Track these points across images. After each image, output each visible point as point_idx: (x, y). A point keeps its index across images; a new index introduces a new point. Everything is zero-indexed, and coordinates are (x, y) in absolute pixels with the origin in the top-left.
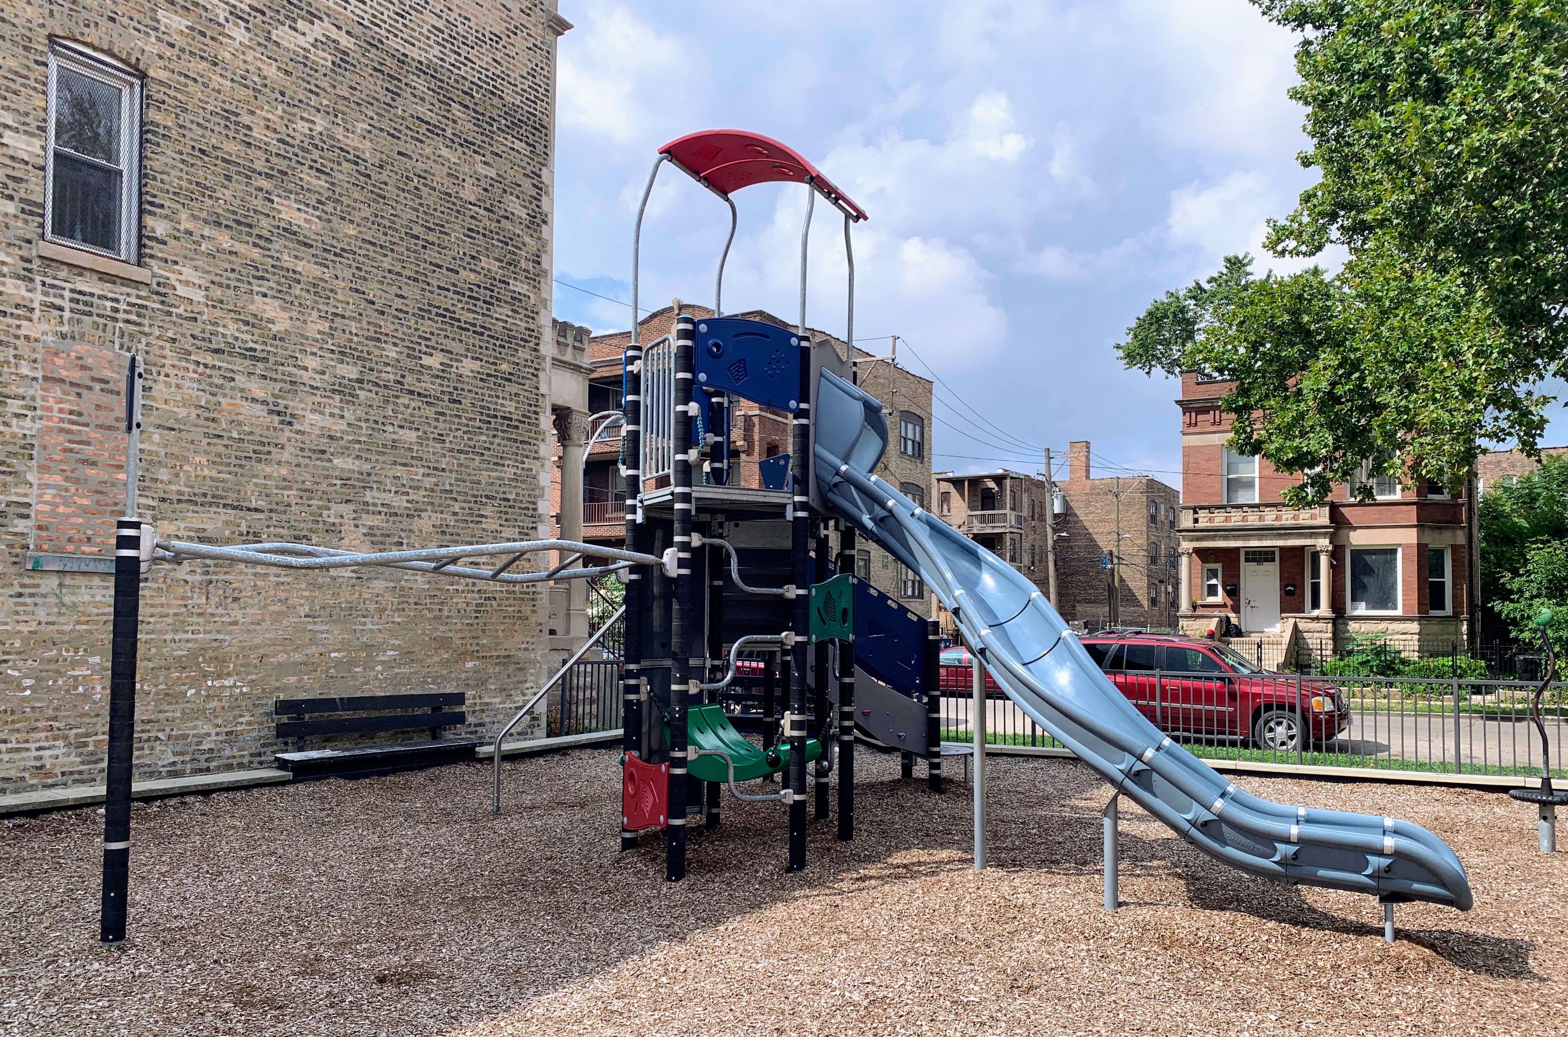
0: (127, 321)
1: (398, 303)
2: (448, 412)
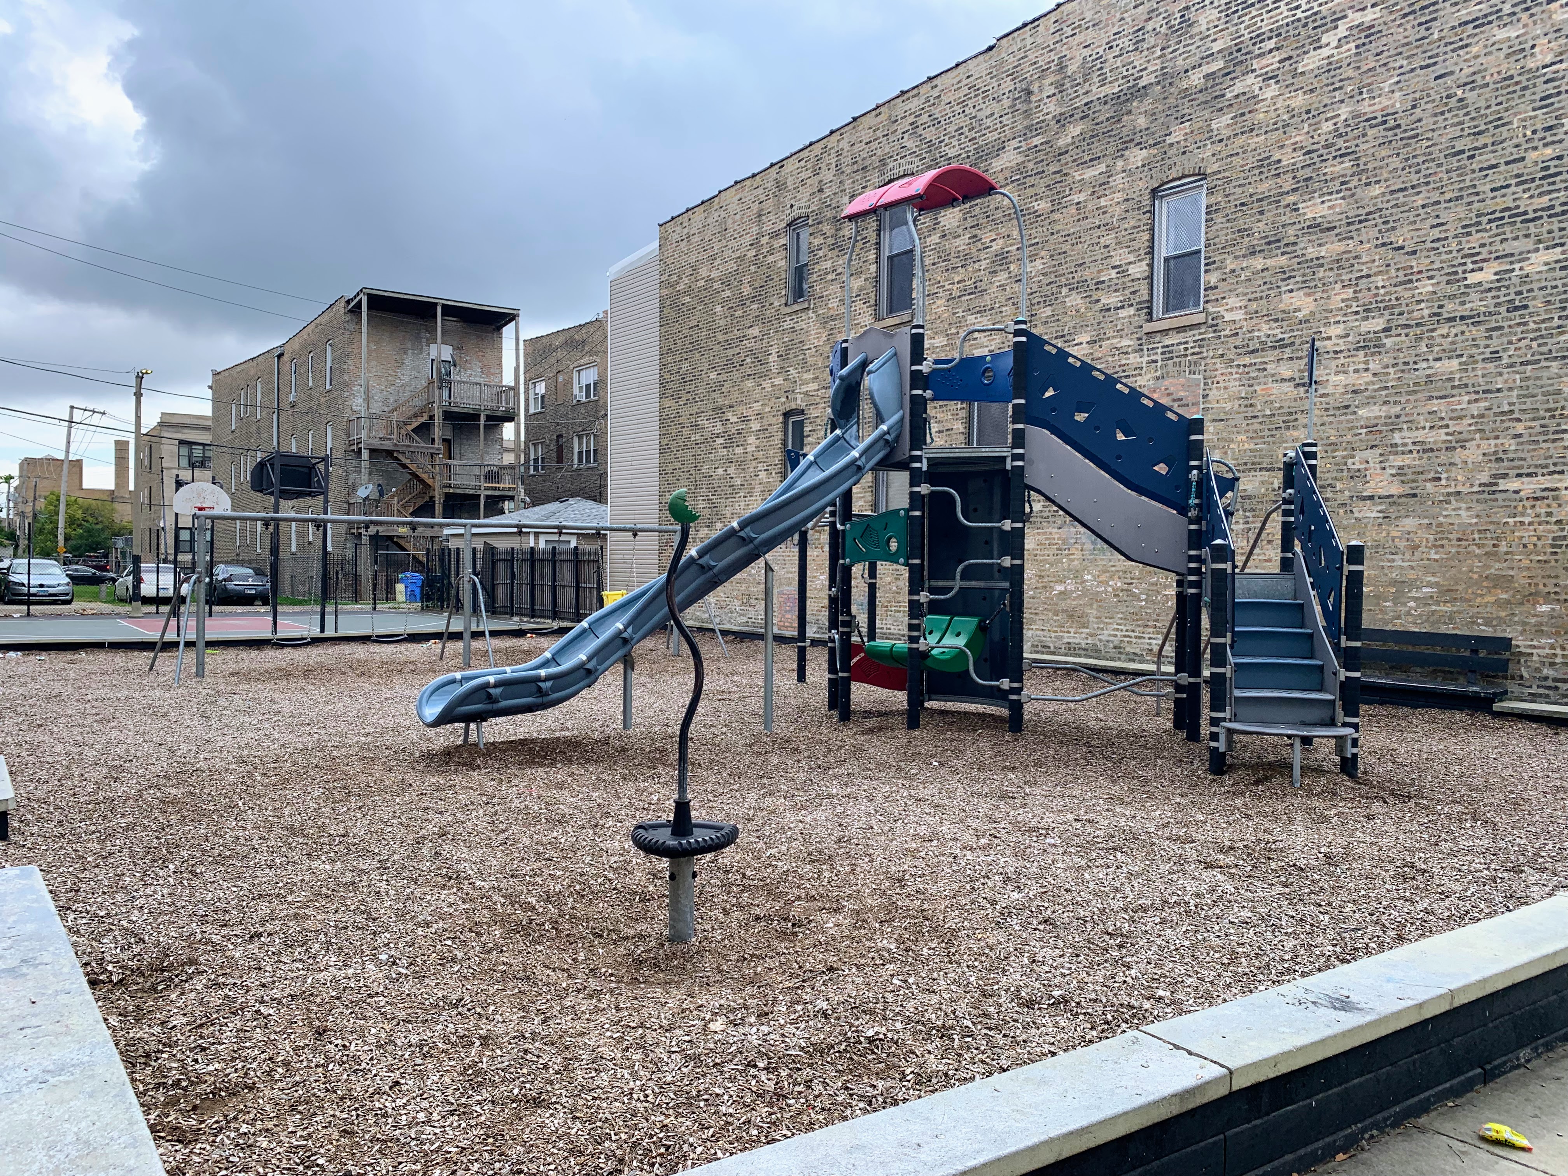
0: (1193, 354)
1: (1436, 233)
2: (1506, 324)
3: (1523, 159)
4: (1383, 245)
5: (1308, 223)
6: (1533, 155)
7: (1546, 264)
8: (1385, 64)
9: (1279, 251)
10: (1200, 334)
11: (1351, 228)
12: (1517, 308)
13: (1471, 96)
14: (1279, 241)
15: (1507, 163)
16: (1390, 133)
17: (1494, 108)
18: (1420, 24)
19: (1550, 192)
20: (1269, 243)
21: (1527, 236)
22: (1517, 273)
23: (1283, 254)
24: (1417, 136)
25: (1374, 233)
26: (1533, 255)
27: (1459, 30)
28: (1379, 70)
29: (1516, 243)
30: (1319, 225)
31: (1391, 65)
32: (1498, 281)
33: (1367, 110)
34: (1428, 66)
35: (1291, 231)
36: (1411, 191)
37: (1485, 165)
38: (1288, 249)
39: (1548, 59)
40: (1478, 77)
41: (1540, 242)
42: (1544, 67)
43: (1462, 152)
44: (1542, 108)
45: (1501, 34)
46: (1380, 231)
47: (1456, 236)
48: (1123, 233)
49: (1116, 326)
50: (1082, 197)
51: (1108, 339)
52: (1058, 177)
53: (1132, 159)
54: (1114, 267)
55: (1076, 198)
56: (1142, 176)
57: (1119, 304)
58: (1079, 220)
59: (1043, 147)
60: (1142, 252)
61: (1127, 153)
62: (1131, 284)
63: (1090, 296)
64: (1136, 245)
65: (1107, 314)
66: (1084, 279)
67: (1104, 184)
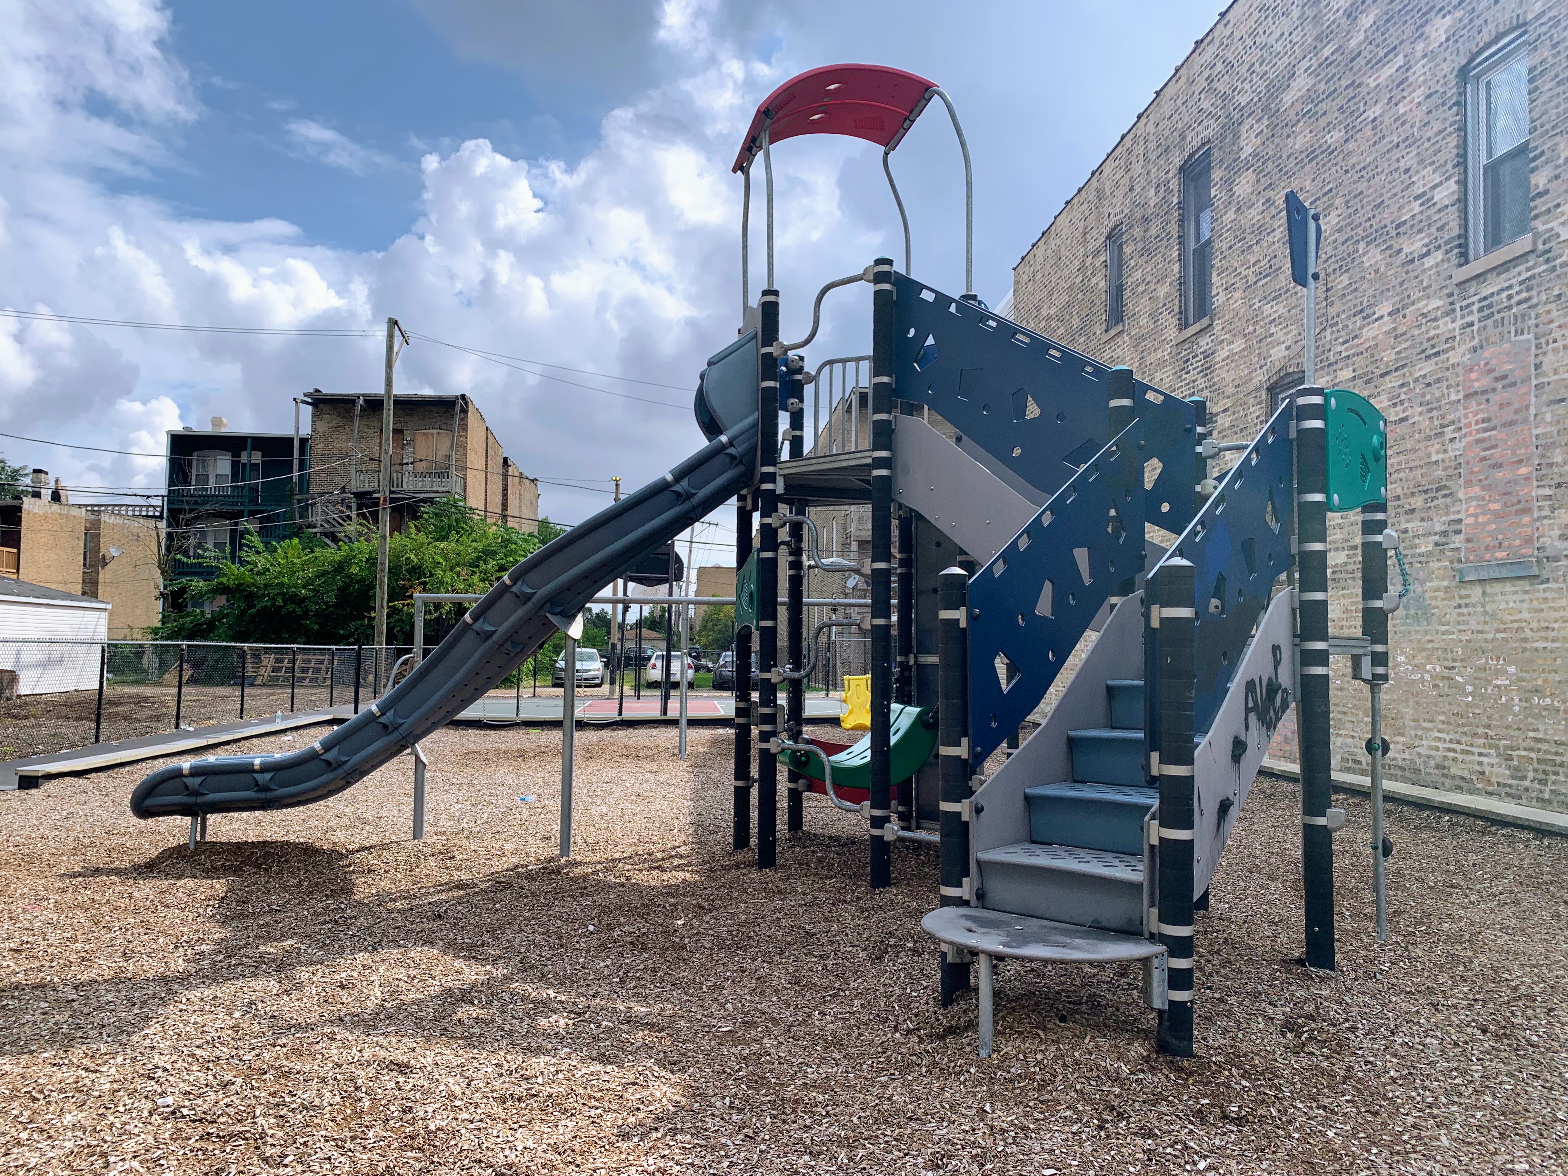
0: (1519, 303)
10: (1528, 269)
48: (1427, 145)
49: (1422, 282)
50: (1377, 111)
51: (1413, 303)
52: (1351, 92)
53: (1434, 35)
54: (1417, 198)
55: (1371, 114)
56: (1447, 54)
57: (1425, 250)
58: (1375, 143)
59: (1334, 57)
60: (1449, 166)
61: (1427, 29)
62: (1437, 217)
63: (1390, 247)
64: (1441, 157)
65: (1410, 267)
66: (1382, 224)
67: (1401, 83)
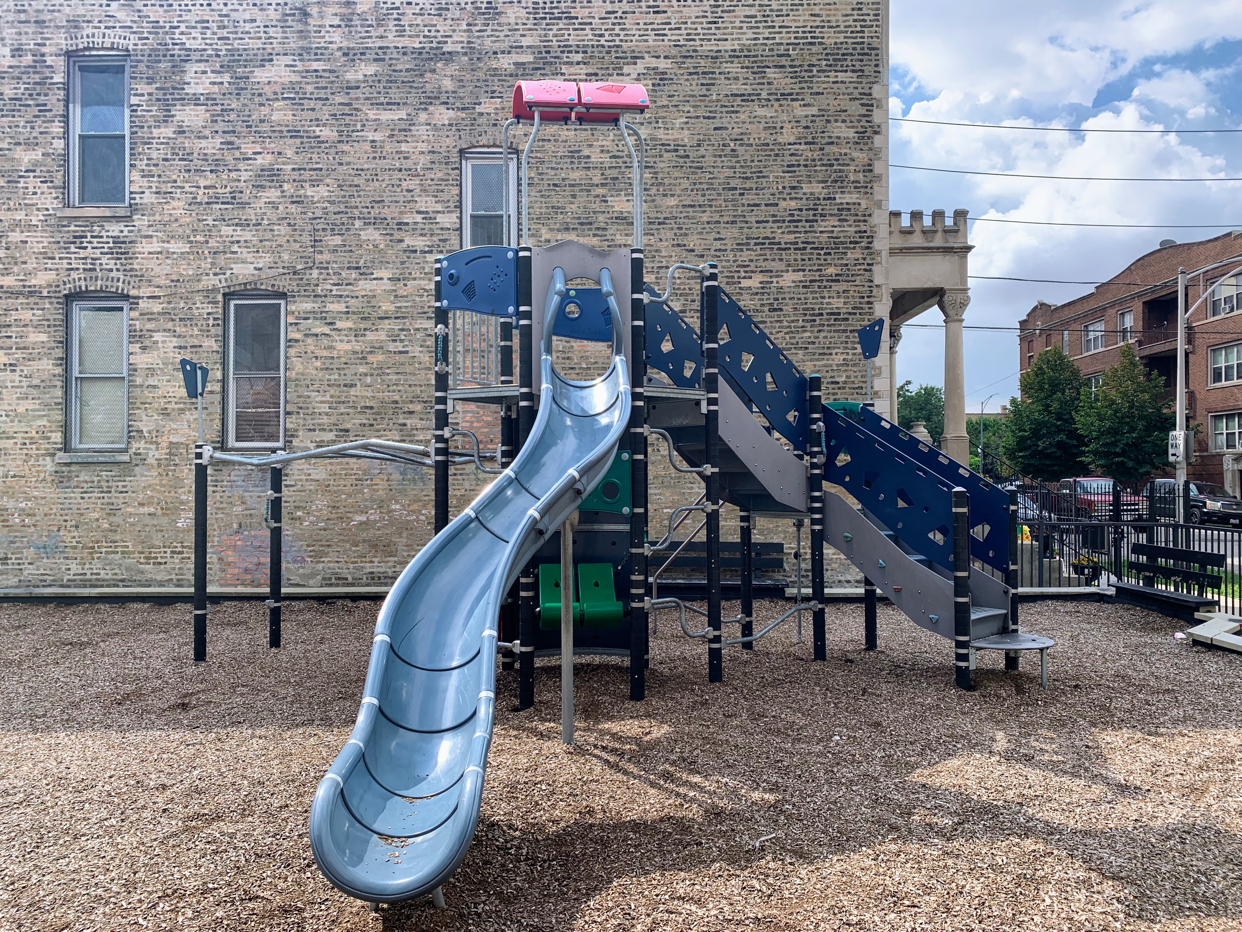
1: (718, 245)
2: (768, 320)
3: (777, 205)
4: (679, 245)
5: (616, 215)
6: (783, 204)
7: (794, 282)
8: (676, 106)
9: (591, 233)
11: (652, 226)
12: (775, 310)
13: (741, 150)
14: (591, 224)
15: (766, 205)
16: (681, 160)
17: (756, 163)
18: (702, 84)
19: (795, 232)
20: (582, 224)
21: (781, 260)
22: (774, 284)
23: (595, 235)
24: (702, 168)
25: (670, 234)
26: (785, 274)
27: (731, 98)
28: (671, 109)
29: (773, 264)
30: (625, 218)
31: (681, 108)
32: (762, 288)
33: (662, 137)
34: (709, 118)
35: (601, 218)
36: (698, 209)
37: (751, 202)
38: (600, 233)
39: (792, 139)
40: (745, 138)
41: (789, 265)
42: (789, 144)
43: (735, 189)
44: (788, 172)
45: (761, 112)
46: (675, 234)
47: (732, 250)
48: (429, 182)
49: (424, 268)
50: (378, 137)
51: (415, 279)
52: (346, 110)
53: (437, 116)
54: (419, 212)
55: (371, 136)
56: (449, 133)
57: (427, 249)
58: (375, 158)
59: (327, 74)
60: (452, 204)
61: (431, 108)
62: (439, 232)
63: (392, 235)
64: (445, 196)
65: (412, 255)
66: (383, 216)
67: (405, 130)
